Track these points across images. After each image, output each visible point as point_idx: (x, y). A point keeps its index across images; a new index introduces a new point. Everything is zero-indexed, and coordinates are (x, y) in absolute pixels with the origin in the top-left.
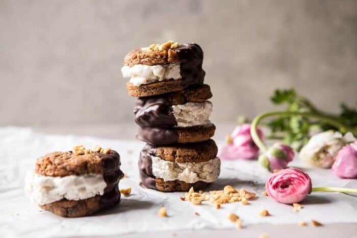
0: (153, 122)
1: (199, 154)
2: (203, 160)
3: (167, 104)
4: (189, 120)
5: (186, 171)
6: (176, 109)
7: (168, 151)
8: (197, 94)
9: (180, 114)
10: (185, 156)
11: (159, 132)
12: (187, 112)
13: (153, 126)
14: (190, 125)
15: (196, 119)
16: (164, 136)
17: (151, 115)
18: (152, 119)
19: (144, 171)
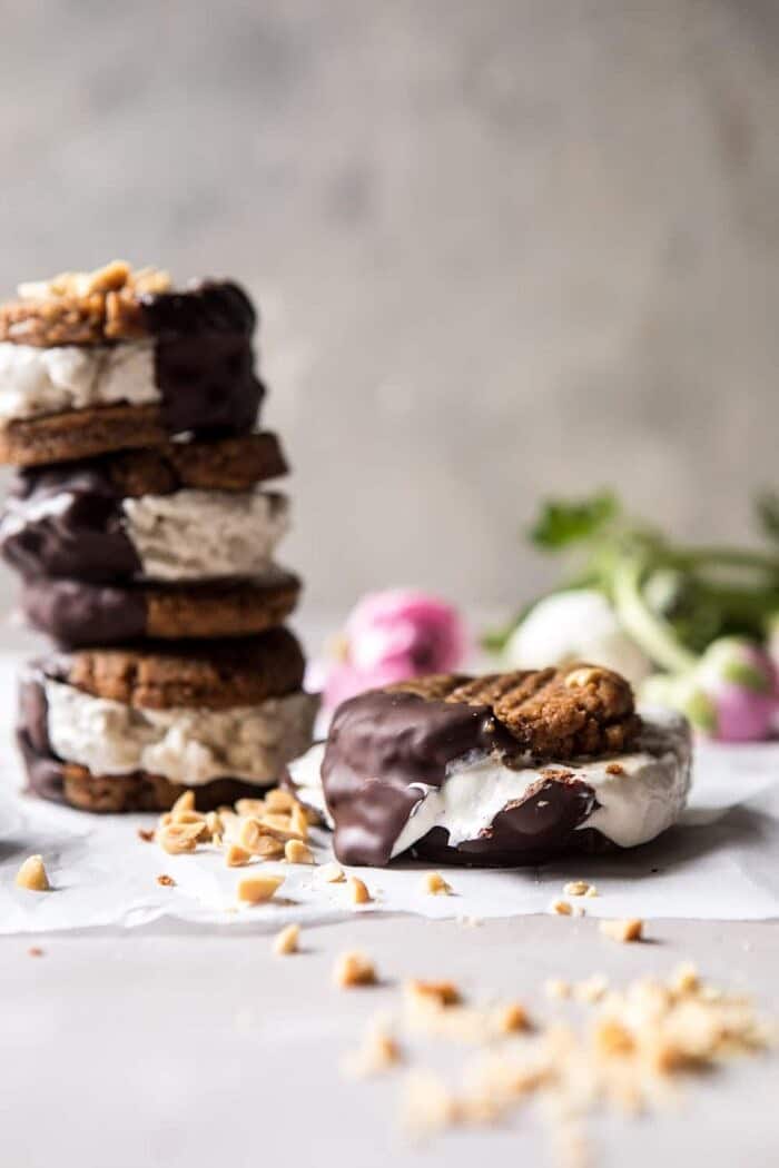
0: (56, 558)
1: (225, 677)
2: (239, 700)
3: (107, 492)
4: (184, 552)
5: (174, 740)
6: (140, 511)
7: (109, 666)
8: (217, 460)
9: (156, 532)
10: (168, 685)
11: (78, 596)
12: (181, 526)
13: (56, 571)
14: (192, 573)
15: (214, 552)
16: (96, 610)
17: (45, 531)
18: (52, 546)
19: (24, 736)
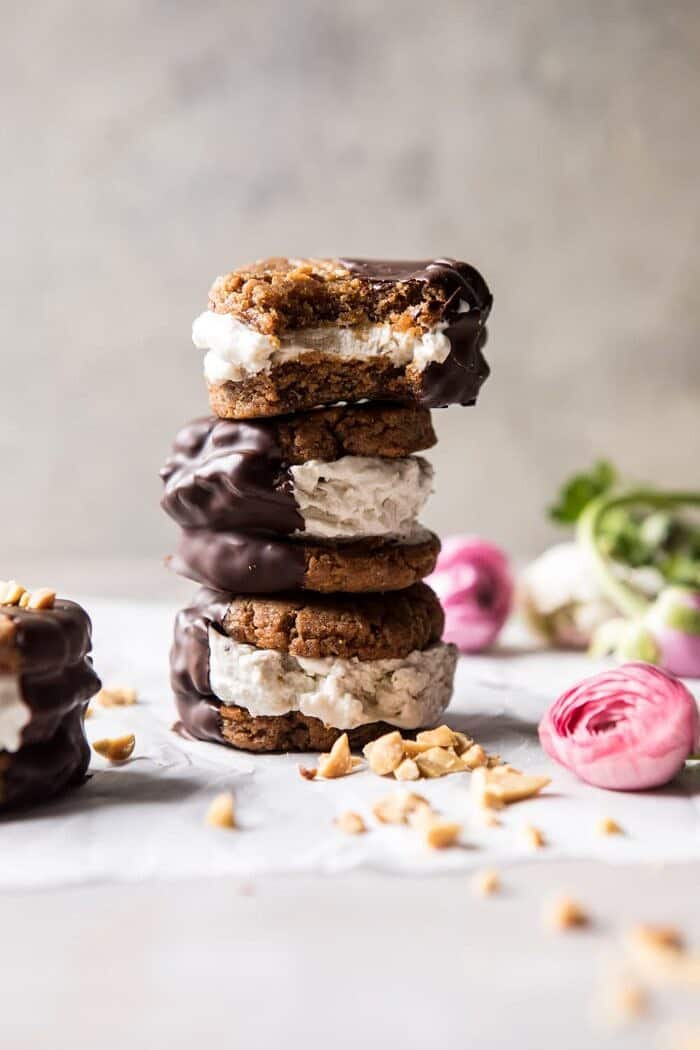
0: (223, 511)
1: (374, 629)
2: (387, 652)
3: (276, 453)
4: (343, 514)
5: (328, 688)
6: (306, 474)
7: (268, 615)
8: (379, 428)
9: (317, 494)
10: (323, 636)
11: (241, 549)
12: (342, 489)
13: (220, 524)
14: (350, 533)
15: (369, 513)
16: (256, 561)
17: (214, 486)
18: (219, 501)
19: (183, 678)
